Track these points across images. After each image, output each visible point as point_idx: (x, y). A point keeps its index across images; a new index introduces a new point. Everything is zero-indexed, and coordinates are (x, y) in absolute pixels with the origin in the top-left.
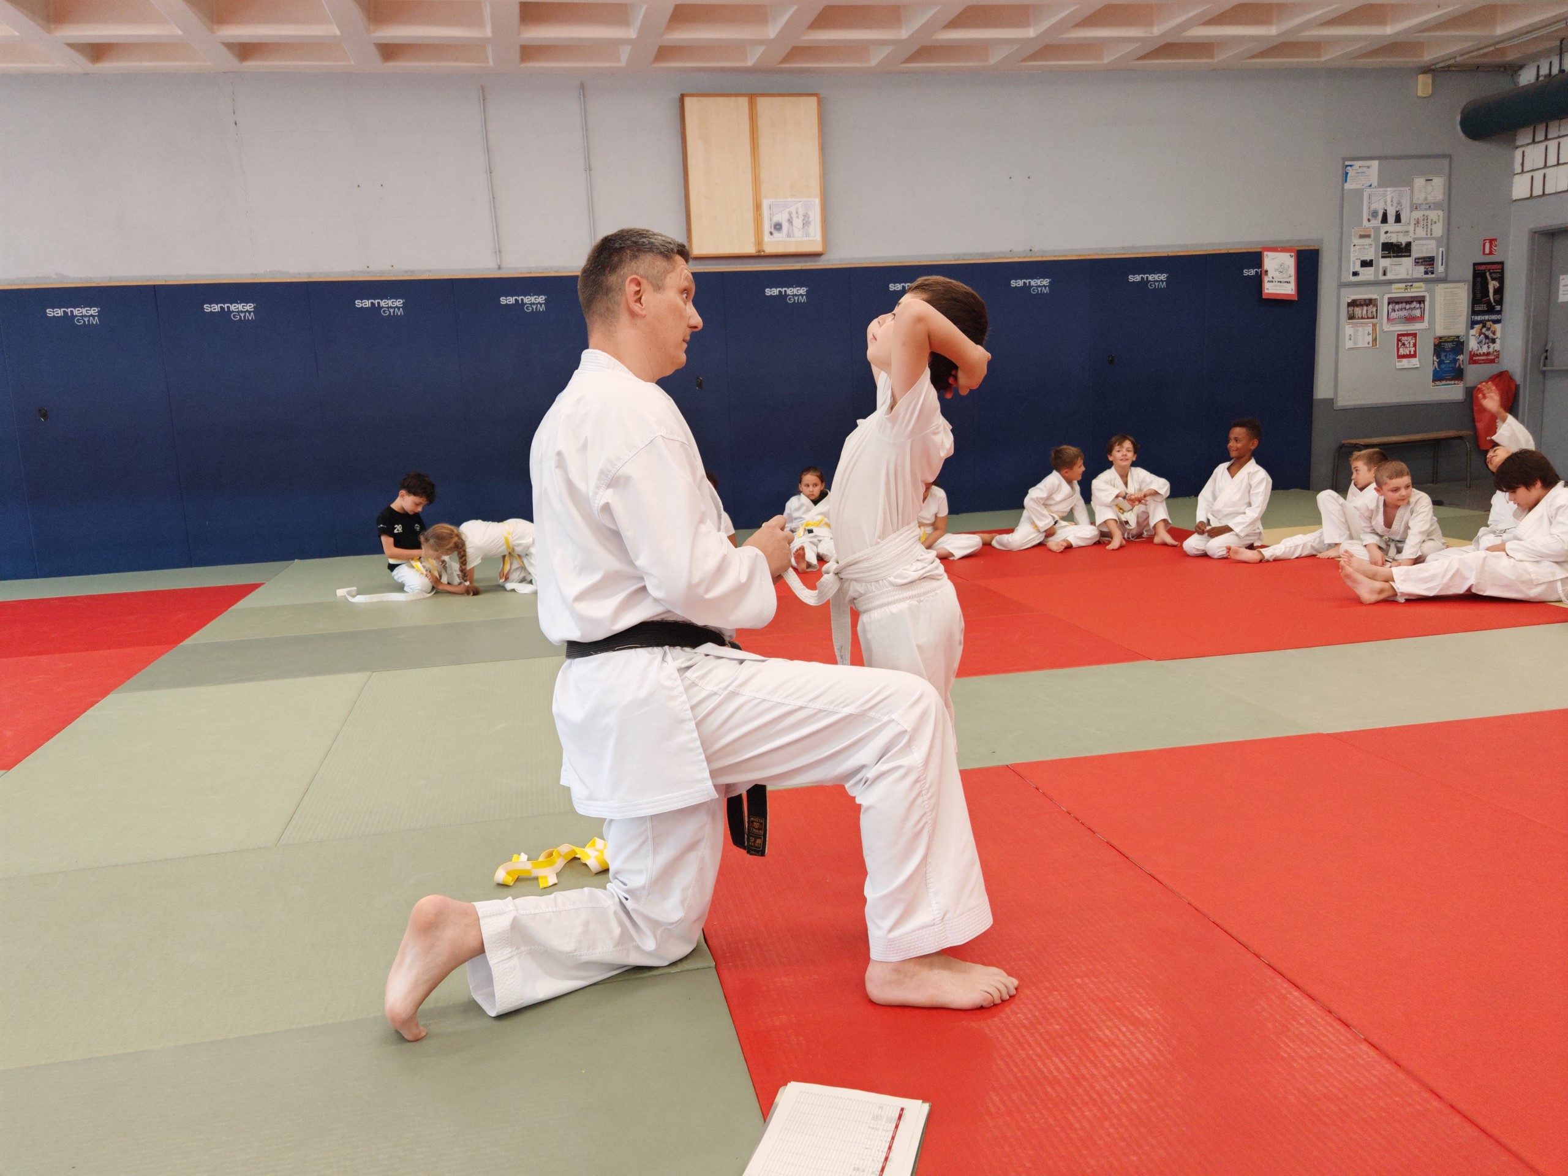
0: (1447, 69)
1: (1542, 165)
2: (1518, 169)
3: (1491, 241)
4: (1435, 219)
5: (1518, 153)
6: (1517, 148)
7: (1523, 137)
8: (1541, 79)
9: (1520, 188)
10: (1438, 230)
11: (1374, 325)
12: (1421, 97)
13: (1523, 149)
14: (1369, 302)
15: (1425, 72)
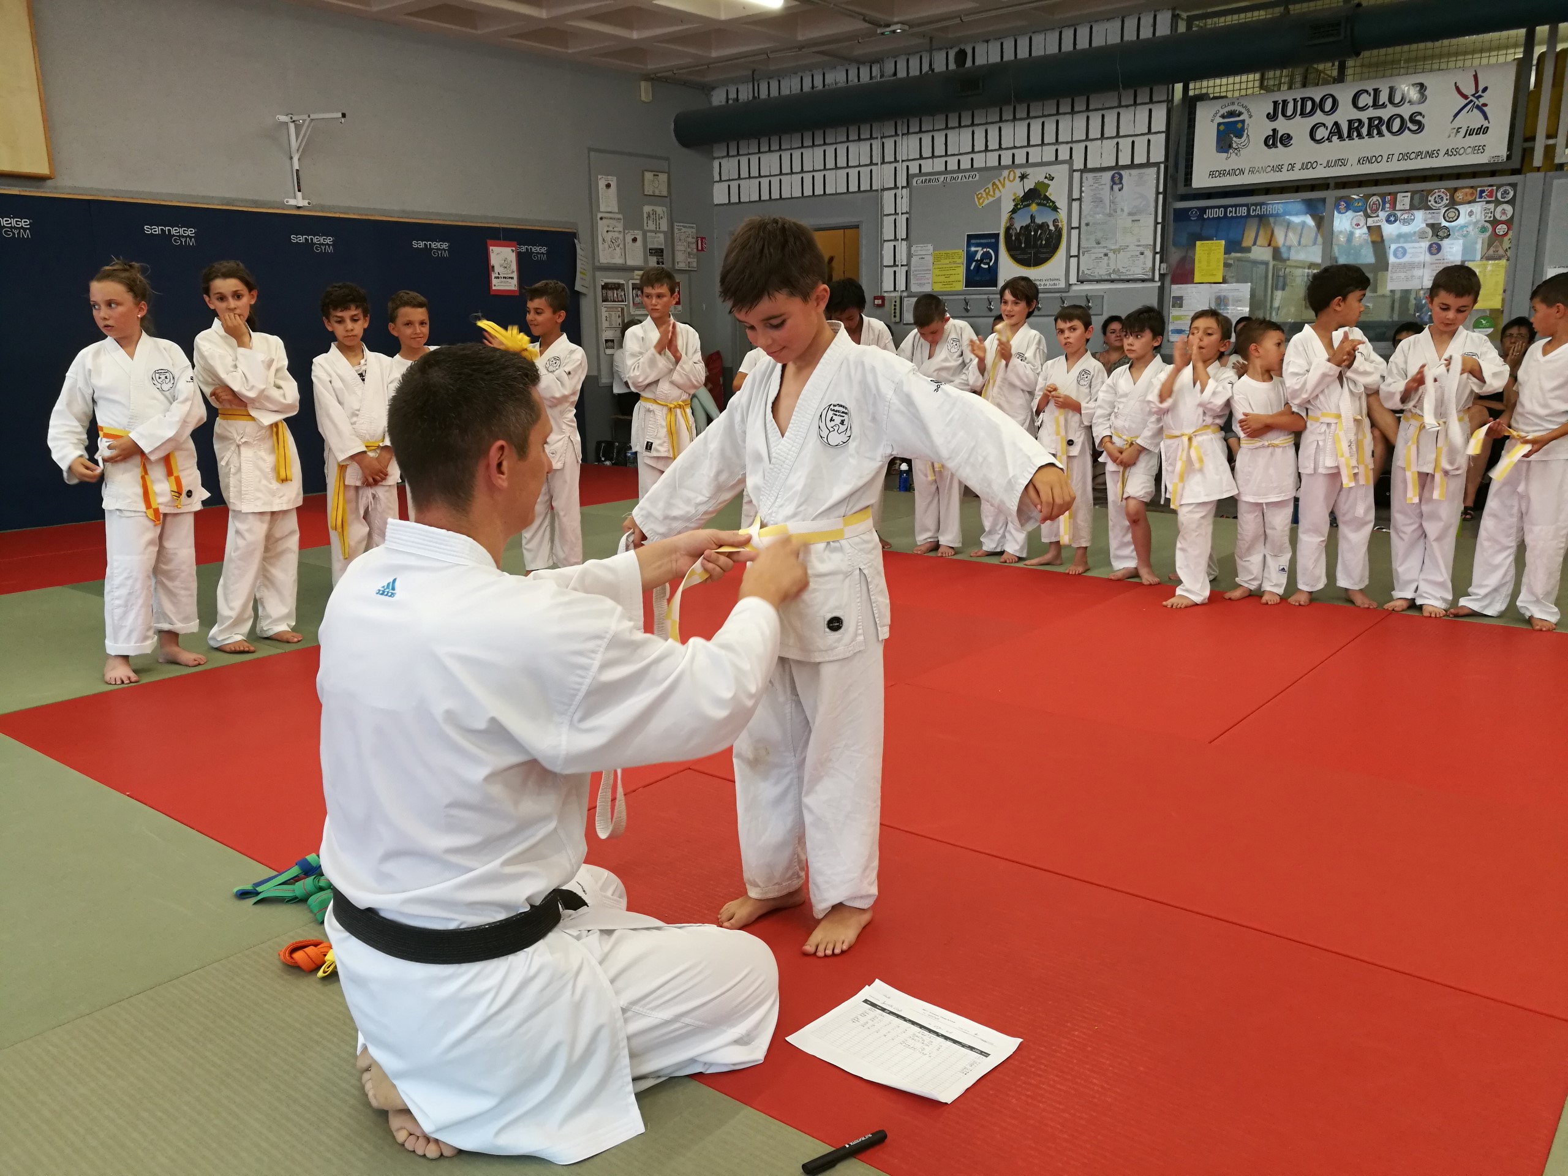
0: (665, 80)
1: (737, 177)
2: (717, 178)
3: (702, 239)
4: (662, 215)
5: (716, 164)
6: (715, 158)
7: (719, 150)
8: (731, 102)
9: (720, 195)
10: (664, 226)
11: (622, 309)
12: (643, 102)
13: (721, 160)
14: (618, 287)
15: (646, 80)
